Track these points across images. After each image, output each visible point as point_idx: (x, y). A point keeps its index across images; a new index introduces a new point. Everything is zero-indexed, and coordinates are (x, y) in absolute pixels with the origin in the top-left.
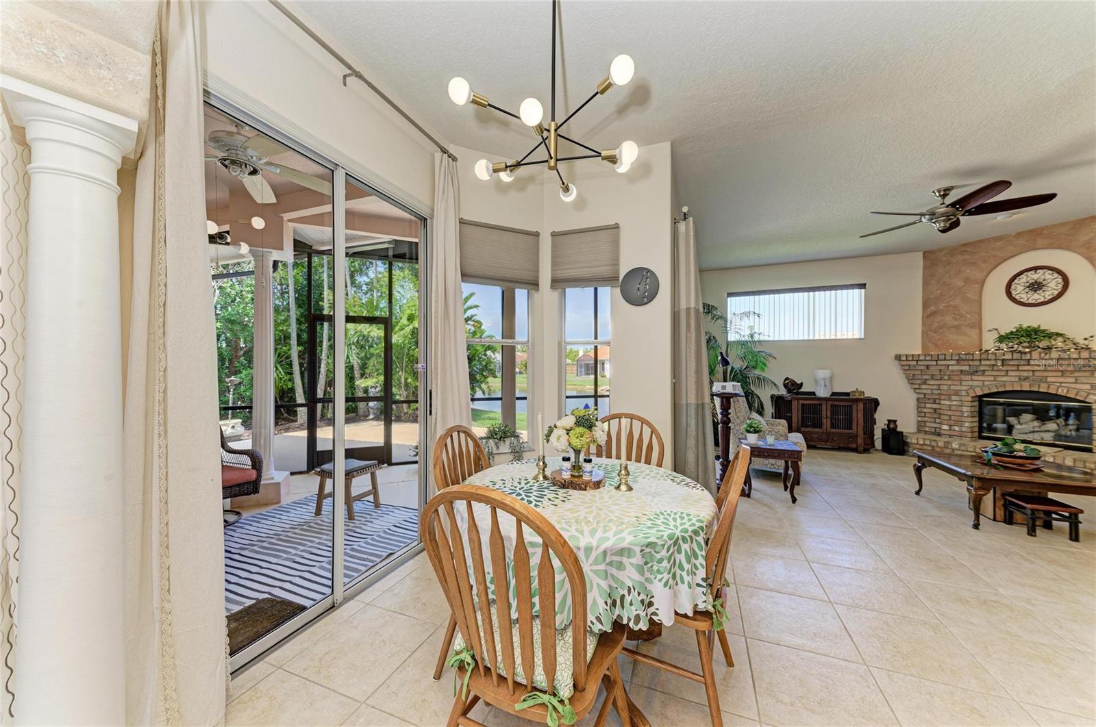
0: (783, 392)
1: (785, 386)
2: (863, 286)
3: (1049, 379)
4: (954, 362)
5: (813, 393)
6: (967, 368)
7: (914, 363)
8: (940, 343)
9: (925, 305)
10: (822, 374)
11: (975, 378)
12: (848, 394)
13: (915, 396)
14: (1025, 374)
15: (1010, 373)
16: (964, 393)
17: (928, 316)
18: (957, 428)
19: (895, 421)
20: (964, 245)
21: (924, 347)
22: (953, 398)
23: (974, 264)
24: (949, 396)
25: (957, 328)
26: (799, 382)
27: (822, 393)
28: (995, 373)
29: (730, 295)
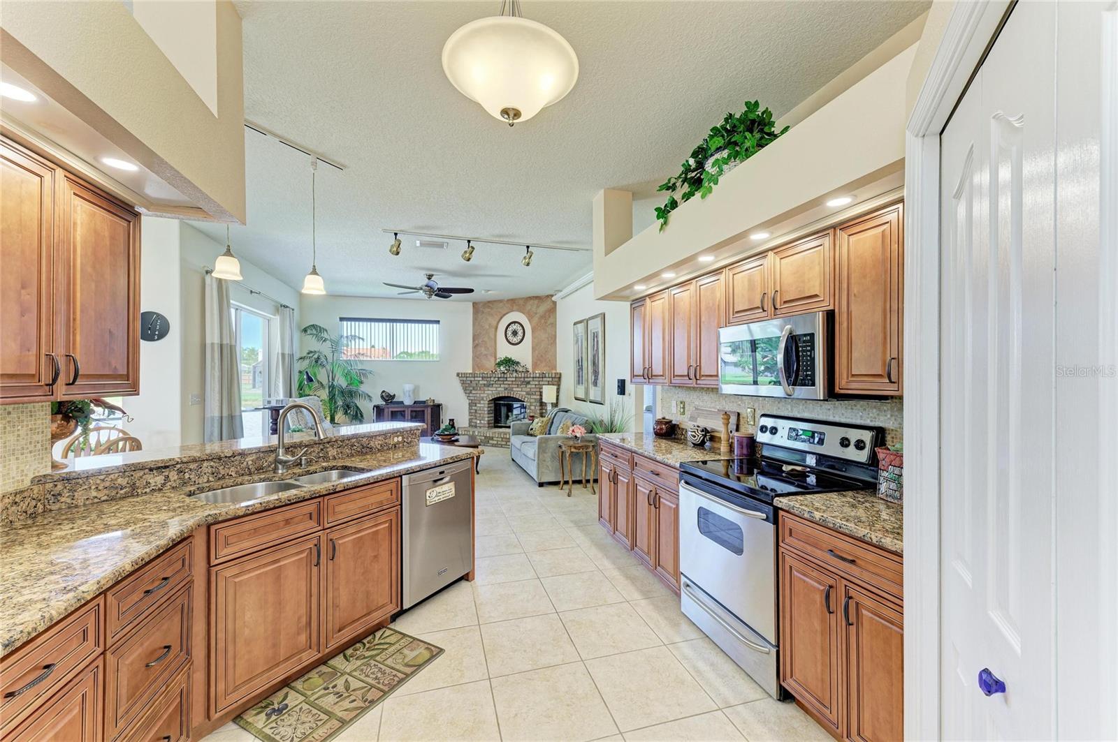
0: (381, 402)
1: (382, 397)
2: (438, 322)
3: (514, 389)
4: (481, 379)
5: (402, 402)
6: (485, 382)
7: (465, 379)
8: (479, 365)
9: (474, 340)
10: (408, 387)
11: (490, 389)
12: (424, 402)
13: (468, 401)
14: (506, 386)
15: (502, 386)
16: (485, 399)
17: (475, 347)
18: (482, 422)
19: (453, 420)
20: (489, 302)
21: (473, 368)
22: (482, 402)
23: (492, 315)
24: (480, 401)
25: (486, 355)
26: (392, 394)
27: (408, 402)
28: (496, 386)
29: (342, 319)
